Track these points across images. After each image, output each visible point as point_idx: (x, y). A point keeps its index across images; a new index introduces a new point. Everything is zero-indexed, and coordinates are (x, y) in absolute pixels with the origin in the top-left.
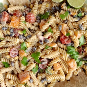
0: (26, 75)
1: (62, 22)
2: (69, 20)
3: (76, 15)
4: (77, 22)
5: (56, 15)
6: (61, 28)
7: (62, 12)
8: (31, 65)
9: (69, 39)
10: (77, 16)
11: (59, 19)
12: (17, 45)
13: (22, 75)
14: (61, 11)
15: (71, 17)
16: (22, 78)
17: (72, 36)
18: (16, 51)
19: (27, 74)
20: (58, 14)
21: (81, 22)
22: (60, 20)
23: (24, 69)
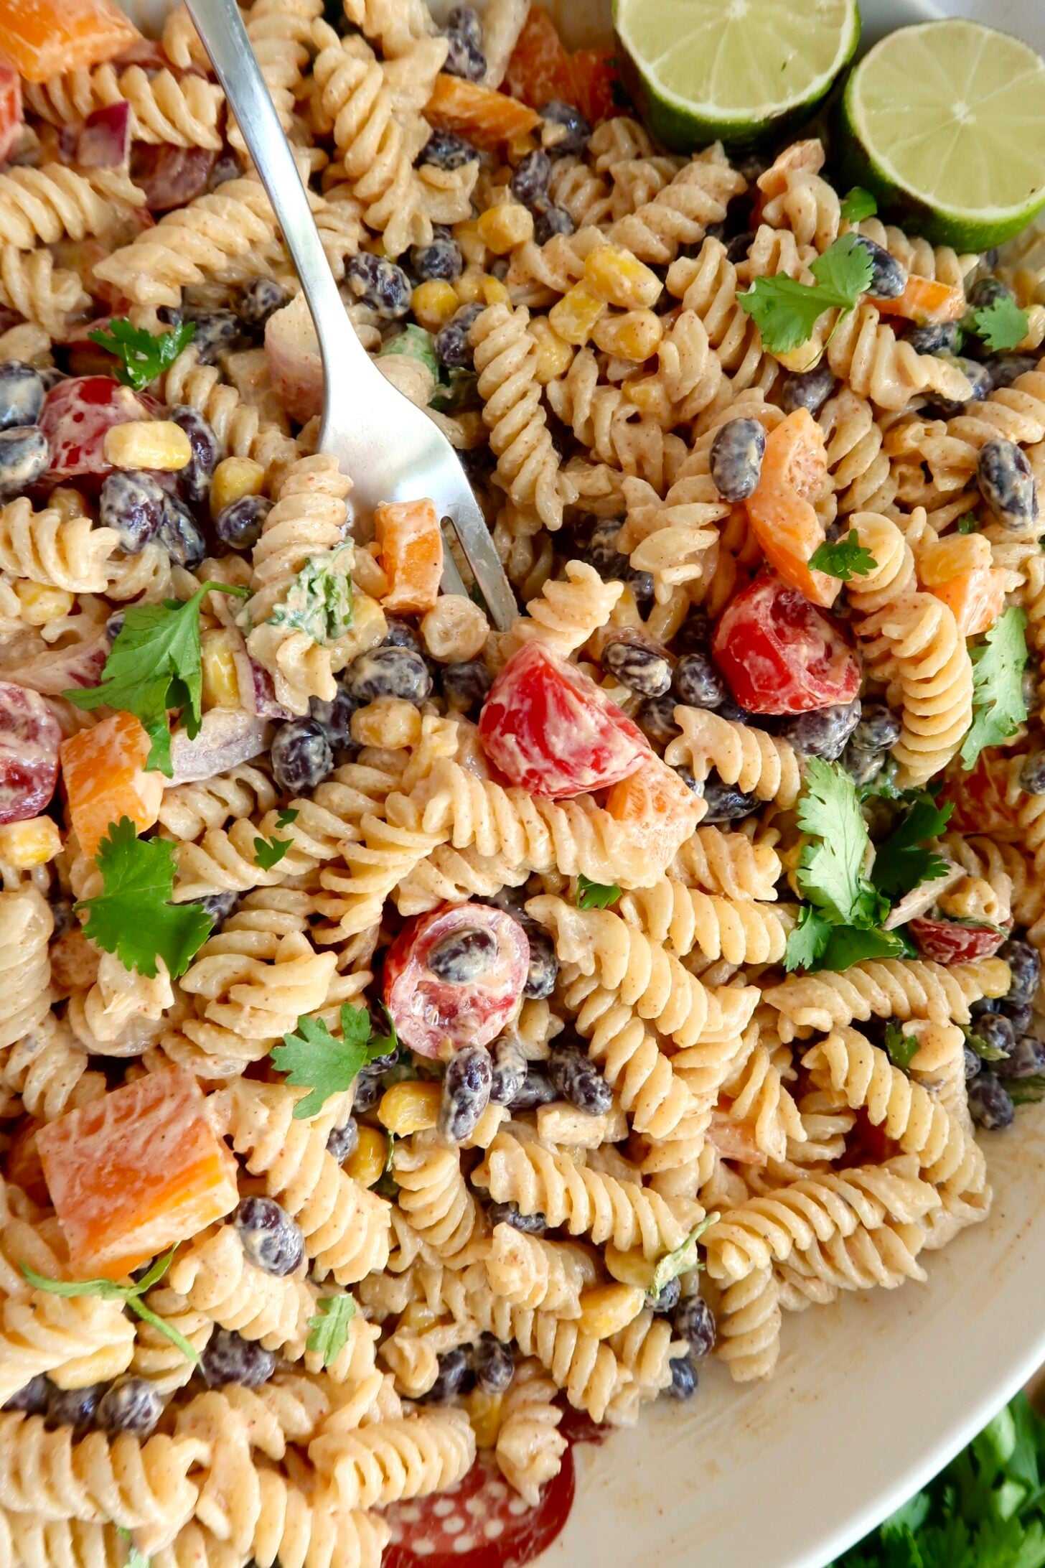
0: (175, 1131)
1: (760, 393)
2: (857, 379)
3: (946, 325)
4: (959, 421)
5: (691, 278)
6: (754, 459)
7: (776, 254)
8: (273, 977)
9: (839, 649)
10: (954, 336)
11: (714, 346)
12: (51, 634)
13: (108, 1132)
14: (765, 235)
15: (889, 332)
16: (98, 1188)
17: (888, 608)
18: (32, 732)
19: (199, 1122)
20: (718, 280)
21: (1011, 415)
22: (730, 371)
23: (126, 1050)
